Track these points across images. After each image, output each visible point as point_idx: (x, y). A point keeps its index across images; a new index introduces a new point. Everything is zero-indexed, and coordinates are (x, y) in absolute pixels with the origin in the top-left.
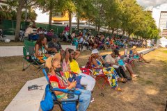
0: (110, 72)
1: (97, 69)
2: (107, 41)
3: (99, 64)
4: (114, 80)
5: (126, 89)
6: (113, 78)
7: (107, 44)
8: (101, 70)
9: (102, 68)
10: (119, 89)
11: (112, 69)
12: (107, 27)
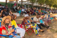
0: (34, 26)
1: (28, 25)
2: (37, 10)
3: (29, 22)
4: (37, 31)
5: (44, 35)
6: (36, 29)
7: (37, 12)
8: (30, 26)
9: (30, 24)
10: (39, 35)
11: (36, 24)
12: (38, 3)
